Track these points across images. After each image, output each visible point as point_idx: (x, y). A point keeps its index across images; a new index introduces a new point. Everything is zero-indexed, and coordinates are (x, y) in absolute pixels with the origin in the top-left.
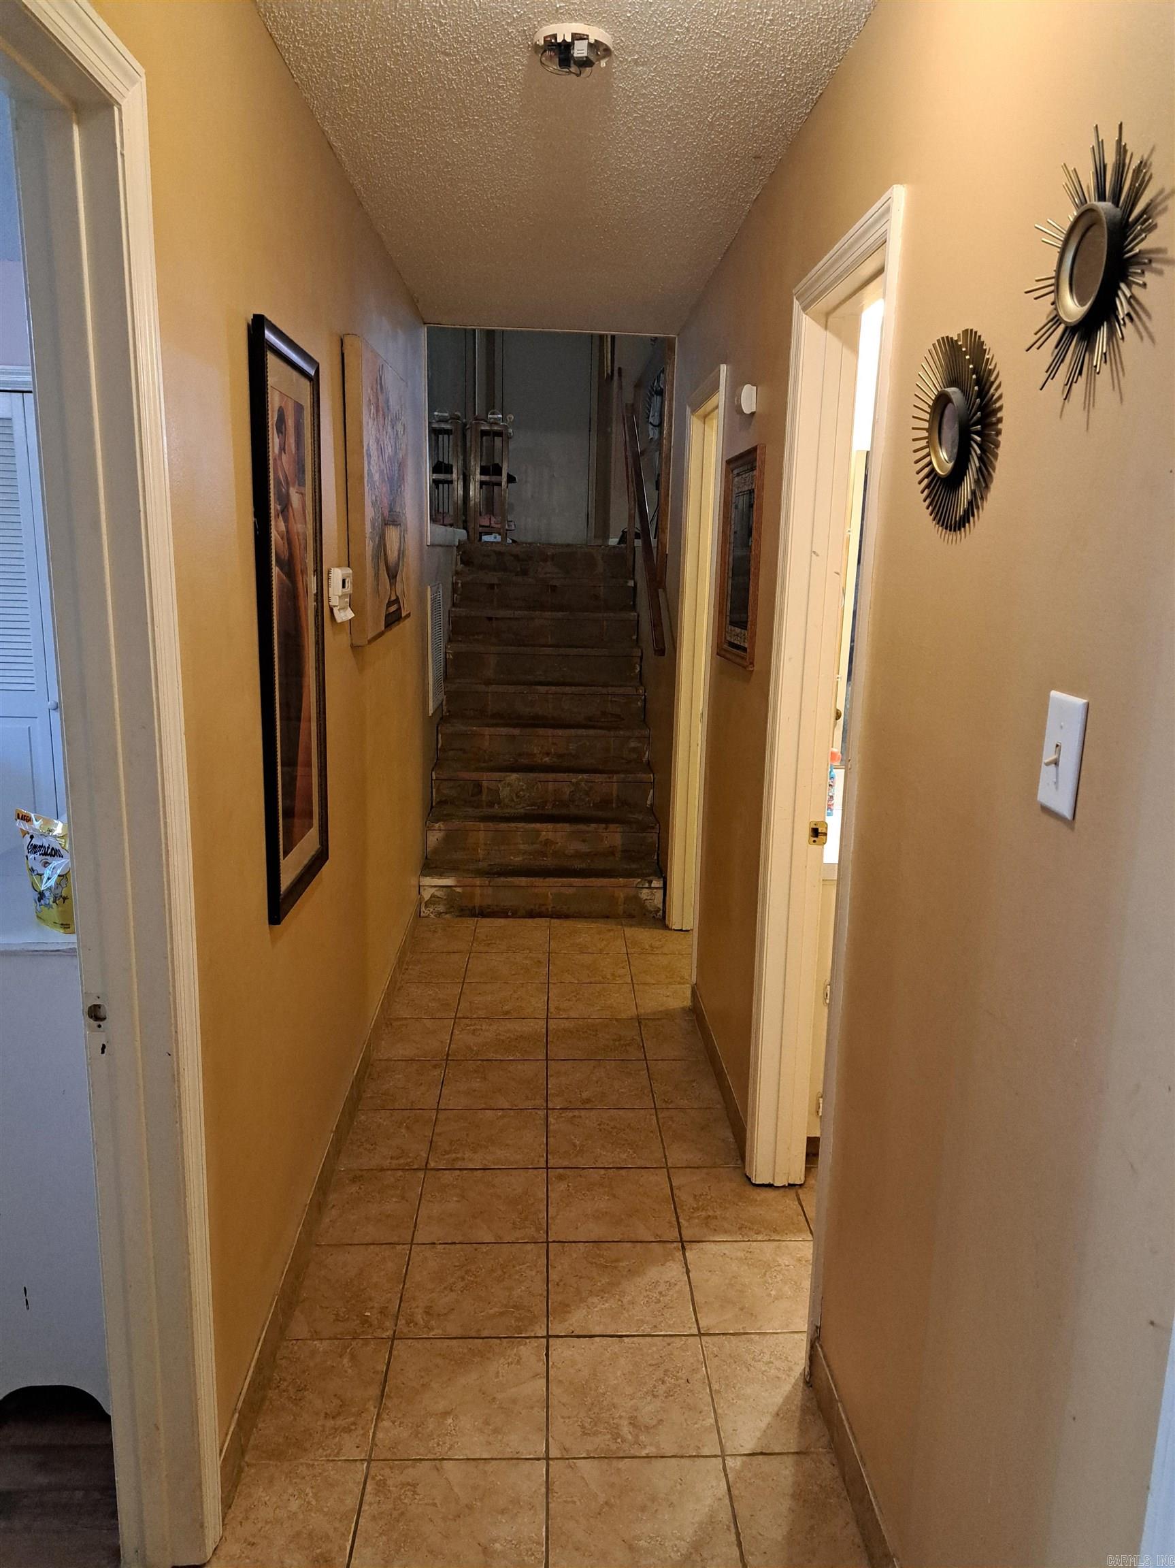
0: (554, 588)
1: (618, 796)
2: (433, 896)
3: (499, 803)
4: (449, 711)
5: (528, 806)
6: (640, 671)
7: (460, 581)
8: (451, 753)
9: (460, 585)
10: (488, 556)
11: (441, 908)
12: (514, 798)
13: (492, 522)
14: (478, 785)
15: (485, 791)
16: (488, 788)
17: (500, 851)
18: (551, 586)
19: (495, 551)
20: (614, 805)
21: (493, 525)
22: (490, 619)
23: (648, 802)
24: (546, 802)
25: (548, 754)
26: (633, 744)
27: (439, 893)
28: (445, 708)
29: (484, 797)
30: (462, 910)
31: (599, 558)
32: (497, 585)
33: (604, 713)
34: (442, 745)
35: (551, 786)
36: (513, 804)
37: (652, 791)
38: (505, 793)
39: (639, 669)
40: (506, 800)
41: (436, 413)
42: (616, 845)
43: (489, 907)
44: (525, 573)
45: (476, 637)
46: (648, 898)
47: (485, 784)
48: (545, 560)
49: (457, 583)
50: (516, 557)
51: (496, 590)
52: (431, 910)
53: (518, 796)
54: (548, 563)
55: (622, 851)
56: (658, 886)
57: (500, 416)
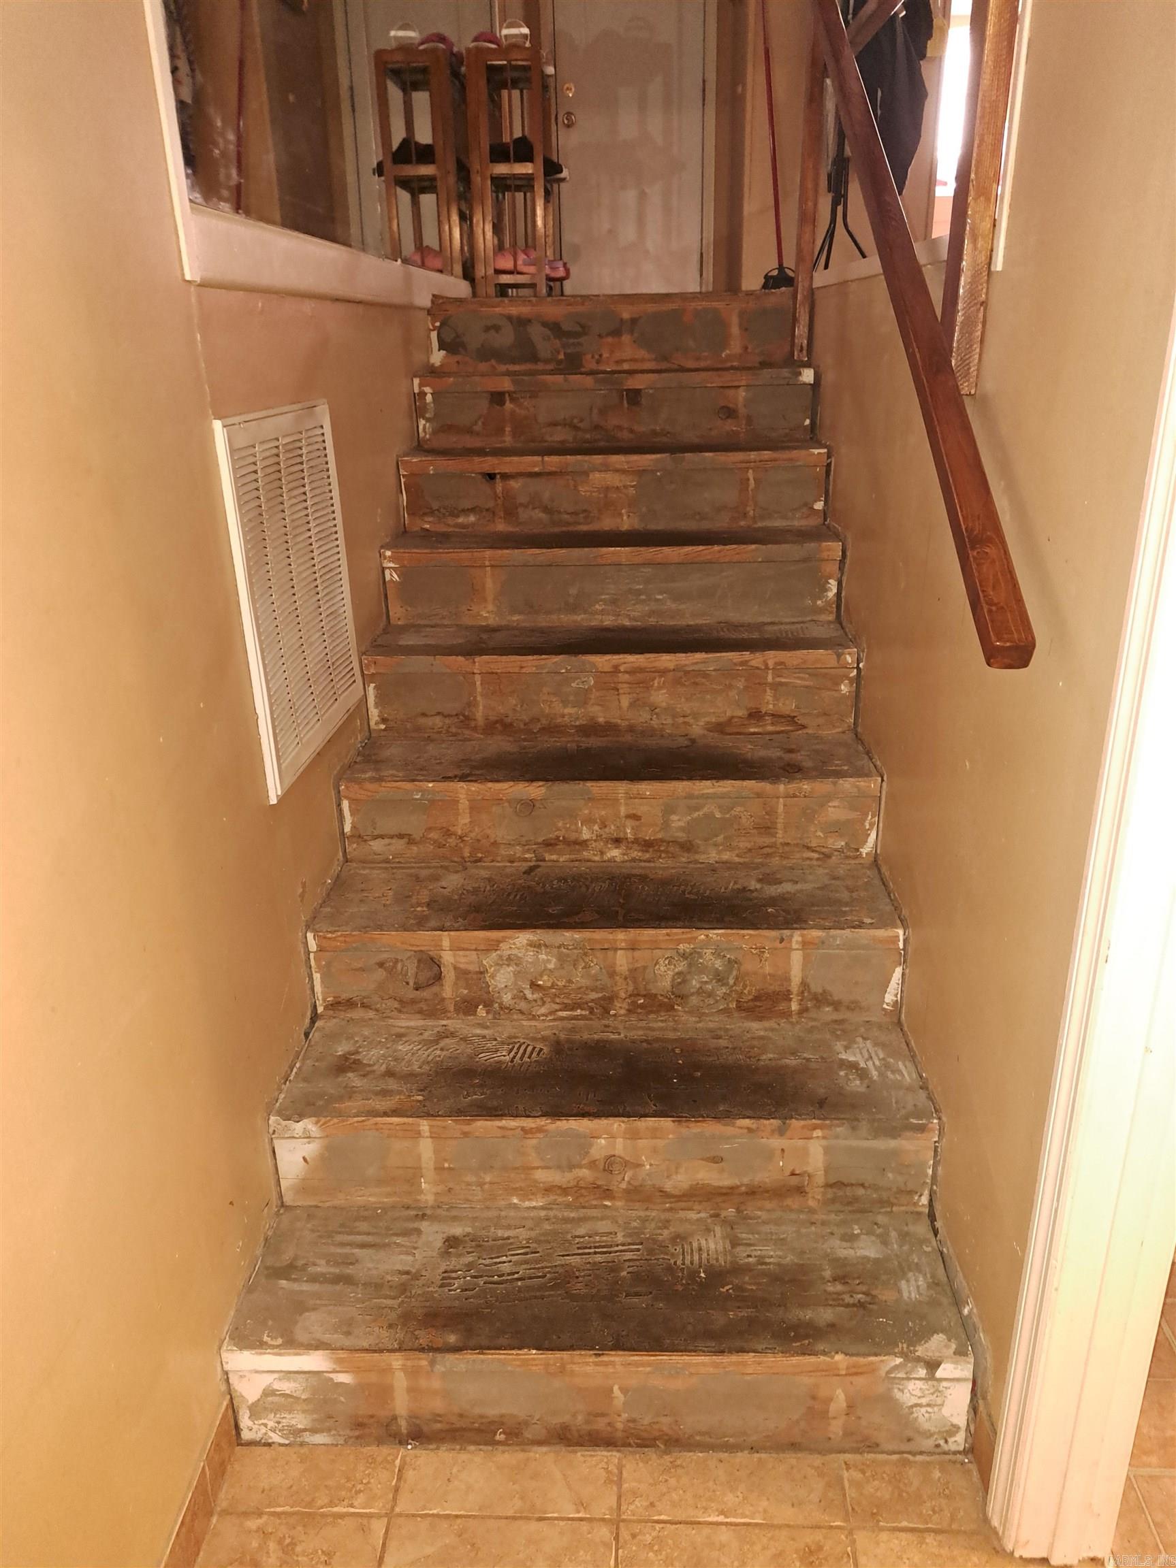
0: (634, 396)
1: (804, 984)
2: (268, 1392)
3: (488, 1005)
4: (384, 720)
5: (566, 1007)
6: (839, 594)
7: (428, 390)
8: (377, 845)
9: (429, 398)
10: (497, 328)
11: (299, 1420)
12: (529, 994)
13: (520, 262)
14: (431, 965)
15: (449, 976)
16: (455, 968)
17: (481, 1185)
18: (628, 390)
19: (509, 318)
20: (794, 1006)
21: (521, 268)
22: (491, 477)
23: (889, 998)
24: (610, 999)
25: (617, 841)
26: (835, 812)
27: (286, 1387)
28: (374, 713)
29: (449, 989)
30: (360, 1425)
31: (735, 320)
32: (510, 393)
33: (755, 715)
34: (354, 827)
35: (622, 961)
36: (523, 1005)
37: (898, 971)
38: (502, 980)
39: (835, 590)
40: (507, 998)
41: (393, 33)
42: (810, 1169)
43: (437, 1417)
44: (572, 364)
45: (460, 520)
46: (924, 1401)
47: (447, 958)
48: (617, 333)
49: (423, 394)
50: (555, 328)
51: (509, 405)
52: (271, 1424)
53: (534, 986)
54: (626, 338)
55: (828, 1186)
56: (958, 1373)
57: (526, 31)
